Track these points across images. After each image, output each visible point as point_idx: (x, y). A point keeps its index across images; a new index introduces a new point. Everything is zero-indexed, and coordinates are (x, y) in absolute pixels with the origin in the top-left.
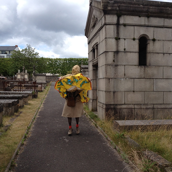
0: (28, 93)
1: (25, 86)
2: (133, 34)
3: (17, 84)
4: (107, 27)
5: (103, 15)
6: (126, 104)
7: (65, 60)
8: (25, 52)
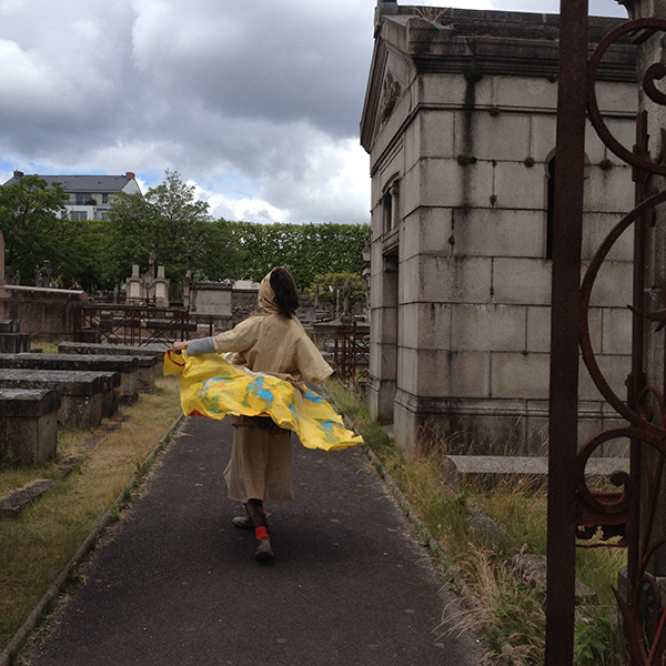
0: (159, 350)
1: (149, 326)
2: (526, 144)
3: (119, 316)
4: (430, 117)
5: (414, 73)
6: (493, 396)
7: (310, 229)
8: (160, 201)
